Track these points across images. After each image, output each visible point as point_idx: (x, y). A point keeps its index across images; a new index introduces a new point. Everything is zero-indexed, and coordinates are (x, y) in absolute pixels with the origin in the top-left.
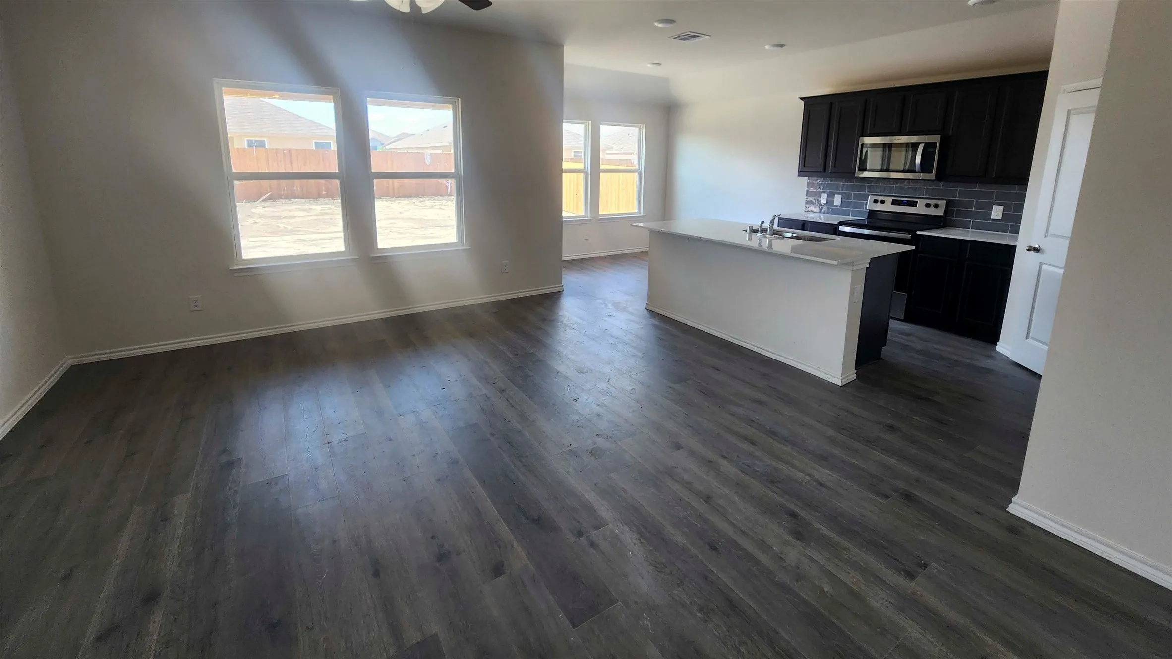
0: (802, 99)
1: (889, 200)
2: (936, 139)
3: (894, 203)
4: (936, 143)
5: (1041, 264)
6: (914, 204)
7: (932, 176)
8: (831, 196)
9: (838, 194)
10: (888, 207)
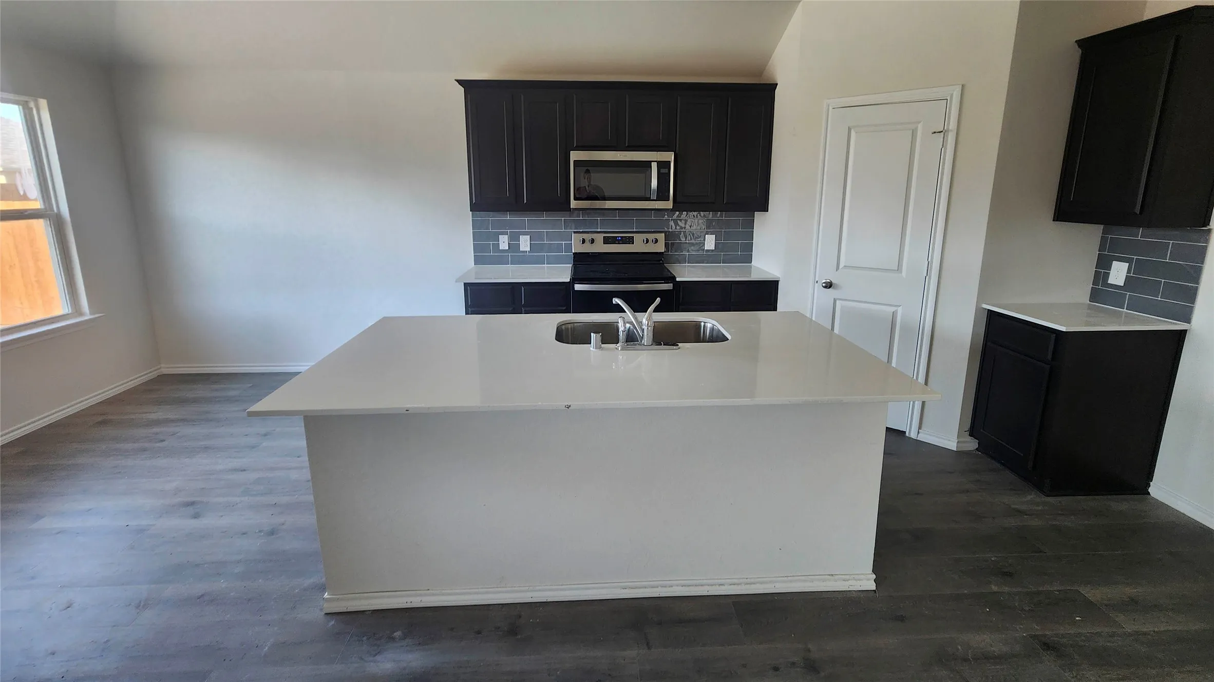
0: (460, 82)
1: (599, 238)
2: (670, 157)
3: (607, 241)
4: (670, 162)
5: (835, 301)
6: (630, 241)
7: (669, 205)
8: (514, 238)
9: (525, 234)
10: (600, 247)
